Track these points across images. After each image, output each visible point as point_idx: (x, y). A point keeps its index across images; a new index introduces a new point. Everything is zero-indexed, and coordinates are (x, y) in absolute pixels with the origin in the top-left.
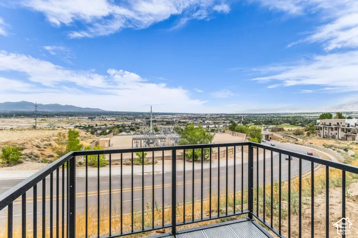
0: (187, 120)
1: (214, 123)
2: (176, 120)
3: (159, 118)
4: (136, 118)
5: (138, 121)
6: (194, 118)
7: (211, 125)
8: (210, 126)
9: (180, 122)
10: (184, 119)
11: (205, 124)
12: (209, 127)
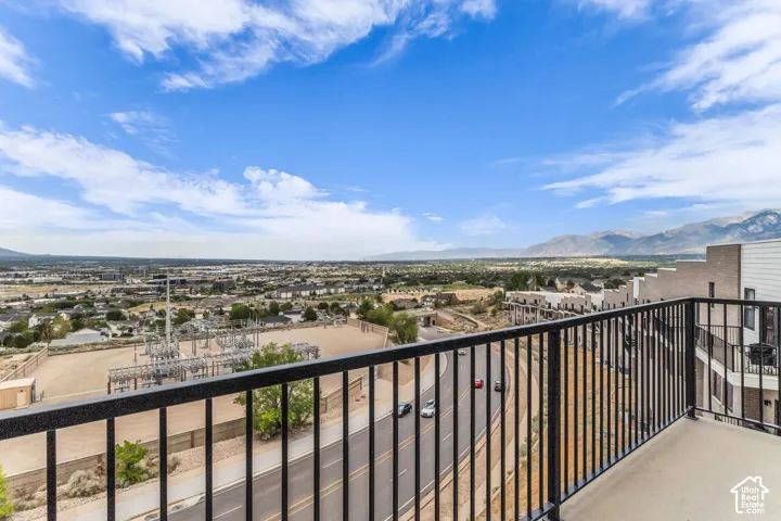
0: (266, 279)
1: (327, 283)
2: (238, 280)
3: (193, 273)
4: (127, 274)
5: (135, 282)
6: (282, 271)
7: (321, 288)
8: (318, 292)
9: (247, 283)
10: (259, 275)
11: (306, 288)
12: (315, 294)
